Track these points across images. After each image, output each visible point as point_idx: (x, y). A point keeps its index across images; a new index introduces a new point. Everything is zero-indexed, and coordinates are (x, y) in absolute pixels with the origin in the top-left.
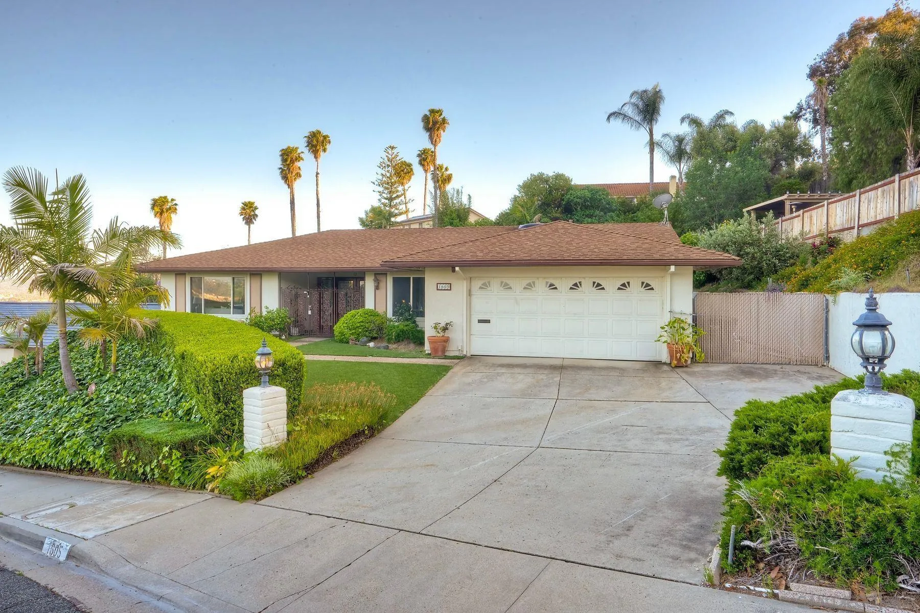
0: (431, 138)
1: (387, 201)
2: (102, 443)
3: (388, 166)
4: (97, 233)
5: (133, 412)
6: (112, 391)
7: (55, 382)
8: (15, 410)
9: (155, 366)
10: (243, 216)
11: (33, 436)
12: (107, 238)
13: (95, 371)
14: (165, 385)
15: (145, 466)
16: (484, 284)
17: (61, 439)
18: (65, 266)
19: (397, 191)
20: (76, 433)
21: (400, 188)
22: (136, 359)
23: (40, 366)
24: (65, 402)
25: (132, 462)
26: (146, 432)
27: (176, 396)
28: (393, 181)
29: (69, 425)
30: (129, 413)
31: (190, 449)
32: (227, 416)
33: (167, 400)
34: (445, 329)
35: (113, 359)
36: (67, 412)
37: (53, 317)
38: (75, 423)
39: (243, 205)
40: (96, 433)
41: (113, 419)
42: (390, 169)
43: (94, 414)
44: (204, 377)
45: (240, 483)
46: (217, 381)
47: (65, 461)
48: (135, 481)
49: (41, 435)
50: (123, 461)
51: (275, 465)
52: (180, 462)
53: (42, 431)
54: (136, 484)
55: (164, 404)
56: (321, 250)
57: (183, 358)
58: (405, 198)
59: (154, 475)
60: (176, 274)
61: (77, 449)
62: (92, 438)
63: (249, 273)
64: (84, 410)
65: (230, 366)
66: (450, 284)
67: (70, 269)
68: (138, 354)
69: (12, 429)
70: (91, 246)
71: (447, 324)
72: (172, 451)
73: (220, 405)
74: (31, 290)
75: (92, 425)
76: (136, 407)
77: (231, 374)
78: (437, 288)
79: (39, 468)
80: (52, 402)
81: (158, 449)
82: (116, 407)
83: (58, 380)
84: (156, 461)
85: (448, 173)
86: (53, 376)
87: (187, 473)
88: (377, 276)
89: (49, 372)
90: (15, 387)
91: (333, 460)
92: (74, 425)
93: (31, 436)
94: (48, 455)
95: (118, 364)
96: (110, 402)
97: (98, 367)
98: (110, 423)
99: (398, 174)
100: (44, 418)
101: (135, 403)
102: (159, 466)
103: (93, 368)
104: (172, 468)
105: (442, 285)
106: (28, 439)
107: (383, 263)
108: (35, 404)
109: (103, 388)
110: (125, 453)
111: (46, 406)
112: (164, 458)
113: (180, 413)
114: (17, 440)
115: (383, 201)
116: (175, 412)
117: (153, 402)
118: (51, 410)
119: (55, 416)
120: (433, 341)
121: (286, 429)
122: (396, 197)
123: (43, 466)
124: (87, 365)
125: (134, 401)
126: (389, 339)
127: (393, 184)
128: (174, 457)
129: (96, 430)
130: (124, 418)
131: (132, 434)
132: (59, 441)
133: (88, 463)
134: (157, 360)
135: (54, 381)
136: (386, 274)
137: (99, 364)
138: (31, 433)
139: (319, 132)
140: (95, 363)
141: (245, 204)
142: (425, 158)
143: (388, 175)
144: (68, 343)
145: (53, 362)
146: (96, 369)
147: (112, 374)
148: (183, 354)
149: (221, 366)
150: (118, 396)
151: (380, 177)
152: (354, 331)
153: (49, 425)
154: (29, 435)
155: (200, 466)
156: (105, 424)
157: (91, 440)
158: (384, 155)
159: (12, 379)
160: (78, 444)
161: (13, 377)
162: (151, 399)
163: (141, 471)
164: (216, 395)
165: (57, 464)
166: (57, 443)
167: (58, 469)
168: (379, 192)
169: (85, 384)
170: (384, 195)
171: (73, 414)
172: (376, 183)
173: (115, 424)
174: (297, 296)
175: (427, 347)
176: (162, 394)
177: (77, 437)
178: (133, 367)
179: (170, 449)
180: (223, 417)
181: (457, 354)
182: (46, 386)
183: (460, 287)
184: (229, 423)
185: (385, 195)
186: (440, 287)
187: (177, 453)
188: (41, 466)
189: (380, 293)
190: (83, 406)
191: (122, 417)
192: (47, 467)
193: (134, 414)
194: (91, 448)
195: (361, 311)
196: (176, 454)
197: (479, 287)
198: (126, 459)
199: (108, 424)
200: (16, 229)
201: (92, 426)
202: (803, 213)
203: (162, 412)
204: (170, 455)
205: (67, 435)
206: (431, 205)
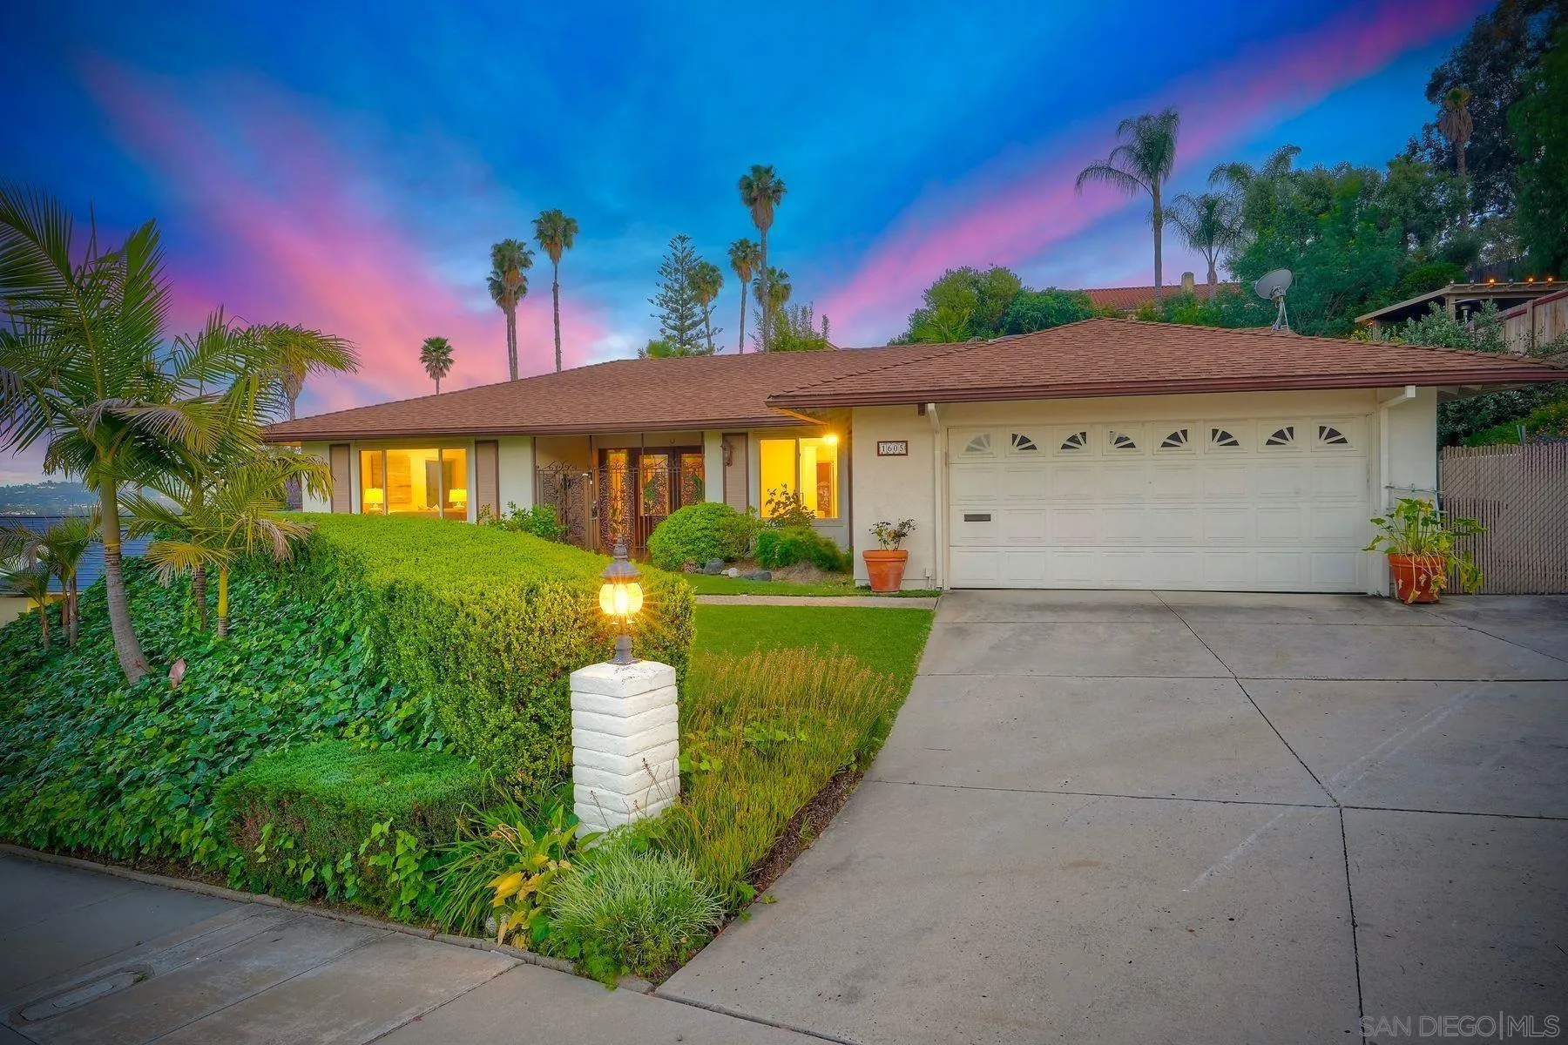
0: (755, 216)
1: (675, 333)
2: (208, 801)
3: (676, 270)
4: (183, 343)
5: (274, 724)
6: (223, 677)
7: (100, 660)
8: (20, 718)
9: (309, 622)
10: (427, 364)
11: (53, 779)
12: (202, 351)
13: (184, 635)
14: (339, 661)
15: (320, 866)
16: (978, 441)
17: (112, 787)
18: (114, 406)
19: (693, 315)
20: (148, 776)
21: (698, 310)
22: (265, 608)
23: (73, 626)
24: (120, 701)
25: (284, 853)
26: (323, 781)
27: (372, 685)
28: (685, 296)
29: (132, 753)
30: (264, 728)
31: (438, 827)
32: (518, 737)
33: (352, 696)
34: (898, 536)
35: (222, 608)
36: (125, 725)
37: (95, 527)
38: (144, 751)
39: (426, 345)
40: (193, 776)
41: (230, 742)
42: (679, 276)
43: (184, 732)
44: (462, 639)
45: (599, 929)
46: (497, 651)
47: (121, 841)
48: (292, 899)
49: (70, 777)
50: (261, 849)
51: (684, 874)
52: (416, 860)
53: (72, 768)
54: (296, 907)
55: (347, 705)
56: (609, 394)
57: (392, 599)
58: (707, 326)
59: (342, 888)
60: (332, 446)
61: (150, 815)
62: (183, 787)
63: (472, 439)
64: (163, 720)
65: (527, 613)
66: (906, 442)
67: (123, 410)
68: (269, 596)
69: (9, 761)
70: (169, 369)
71: (903, 525)
72: (396, 835)
73: (504, 709)
74: (49, 468)
75: (184, 757)
76: (279, 713)
77: (531, 631)
78: (878, 451)
79: (66, 851)
80: (93, 702)
81: (356, 825)
82: (233, 713)
83: (106, 654)
84: (349, 856)
85: (784, 282)
86: (97, 647)
87: (432, 887)
88: (729, 438)
89: (90, 638)
90: (21, 671)
91: (802, 846)
92: (142, 754)
93: (48, 780)
94: (84, 826)
95: (230, 620)
96: (221, 700)
97: (189, 625)
98: (222, 751)
99: (694, 285)
100: (76, 737)
101: (277, 702)
102: (359, 869)
103: (179, 629)
104: (394, 877)
105: (889, 445)
106: (42, 787)
107: (771, 400)
108: (59, 705)
109: (204, 670)
110: (267, 829)
111: (82, 709)
112: (373, 850)
113: (390, 726)
114: (18, 788)
115: (669, 332)
116: (375, 724)
117: (320, 699)
118: (92, 718)
119: (100, 733)
120: (872, 560)
121: (677, 769)
122: (691, 325)
123: (73, 850)
124: (166, 623)
125: (275, 697)
126: (765, 560)
127: (685, 303)
128: (400, 850)
129: (193, 769)
130: (254, 739)
131: (286, 786)
132: (110, 794)
133: (177, 846)
134: (313, 610)
135: (98, 657)
136: (746, 434)
137: (191, 619)
138: (48, 773)
139: (558, 213)
140: (182, 619)
141: (430, 342)
142: (745, 256)
143: (677, 286)
144: (128, 582)
145: (99, 619)
146: (186, 630)
147: (220, 639)
148: (392, 588)
149: (506, 613)
150: (237, 688)
151: (663, 291)
152: (690, 547)
153: (87, 755)
154: (43, 775)
155: (468, 870)
156: (211, 754)
157: (181, 792)
158: (669, 251)
159: (17, 654)
160: (151, 803)
161: (19, 649)
162: (312, 693)
163: (308, 876)
164: (495, 685)
165: (106, 846)
166: (105, 796)
167: (106, 857)
168: (662, 317)
169: (163, 662)
170: (669, 321)
171: (140, 728)
172: (656, 301)
173: (234, 753)
174: (567, 483)
175: (861, 574)
176: (336, 683)
177: (150, 786)
178: (262, 625)
179: (392, 828)
180: (512, 739)
181: (922, 586)
182: (81, 668)
183: (925, 448)
184: (526, 755)
185: (672, 323)
186: (884, 448)
187: (408, 837)
188: (69, 848)
189: (736, 472)
190: (162, 710)
191: (249, 735)
192: (81, 851)
193: (278, 730)
194: (183, 814)
195: (700, 507)
196: (407, 841)
197: (965, 449)
198: (269, 845)
199: (221, 754)
200: (12, 334)
201: (183, 760)
202: (1533, 307)
203: (344, 724)
204: (391, 844)
205: (127, 779)
206: (757, 336)
